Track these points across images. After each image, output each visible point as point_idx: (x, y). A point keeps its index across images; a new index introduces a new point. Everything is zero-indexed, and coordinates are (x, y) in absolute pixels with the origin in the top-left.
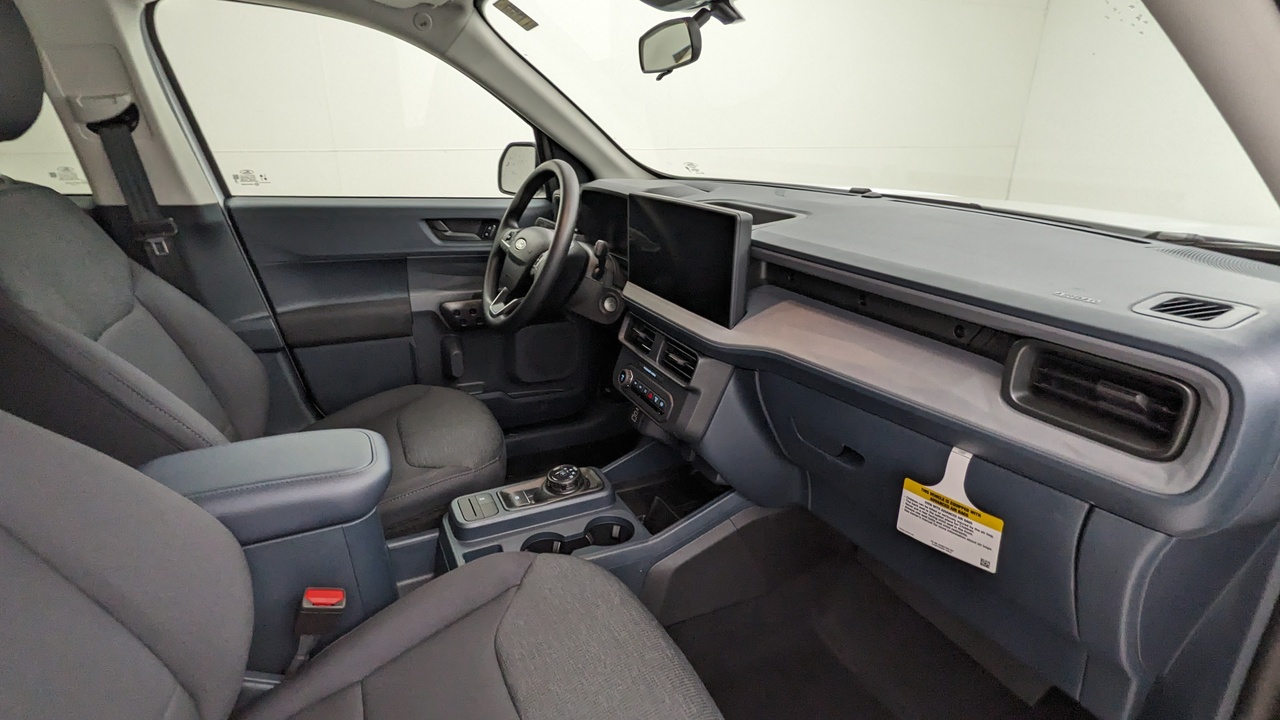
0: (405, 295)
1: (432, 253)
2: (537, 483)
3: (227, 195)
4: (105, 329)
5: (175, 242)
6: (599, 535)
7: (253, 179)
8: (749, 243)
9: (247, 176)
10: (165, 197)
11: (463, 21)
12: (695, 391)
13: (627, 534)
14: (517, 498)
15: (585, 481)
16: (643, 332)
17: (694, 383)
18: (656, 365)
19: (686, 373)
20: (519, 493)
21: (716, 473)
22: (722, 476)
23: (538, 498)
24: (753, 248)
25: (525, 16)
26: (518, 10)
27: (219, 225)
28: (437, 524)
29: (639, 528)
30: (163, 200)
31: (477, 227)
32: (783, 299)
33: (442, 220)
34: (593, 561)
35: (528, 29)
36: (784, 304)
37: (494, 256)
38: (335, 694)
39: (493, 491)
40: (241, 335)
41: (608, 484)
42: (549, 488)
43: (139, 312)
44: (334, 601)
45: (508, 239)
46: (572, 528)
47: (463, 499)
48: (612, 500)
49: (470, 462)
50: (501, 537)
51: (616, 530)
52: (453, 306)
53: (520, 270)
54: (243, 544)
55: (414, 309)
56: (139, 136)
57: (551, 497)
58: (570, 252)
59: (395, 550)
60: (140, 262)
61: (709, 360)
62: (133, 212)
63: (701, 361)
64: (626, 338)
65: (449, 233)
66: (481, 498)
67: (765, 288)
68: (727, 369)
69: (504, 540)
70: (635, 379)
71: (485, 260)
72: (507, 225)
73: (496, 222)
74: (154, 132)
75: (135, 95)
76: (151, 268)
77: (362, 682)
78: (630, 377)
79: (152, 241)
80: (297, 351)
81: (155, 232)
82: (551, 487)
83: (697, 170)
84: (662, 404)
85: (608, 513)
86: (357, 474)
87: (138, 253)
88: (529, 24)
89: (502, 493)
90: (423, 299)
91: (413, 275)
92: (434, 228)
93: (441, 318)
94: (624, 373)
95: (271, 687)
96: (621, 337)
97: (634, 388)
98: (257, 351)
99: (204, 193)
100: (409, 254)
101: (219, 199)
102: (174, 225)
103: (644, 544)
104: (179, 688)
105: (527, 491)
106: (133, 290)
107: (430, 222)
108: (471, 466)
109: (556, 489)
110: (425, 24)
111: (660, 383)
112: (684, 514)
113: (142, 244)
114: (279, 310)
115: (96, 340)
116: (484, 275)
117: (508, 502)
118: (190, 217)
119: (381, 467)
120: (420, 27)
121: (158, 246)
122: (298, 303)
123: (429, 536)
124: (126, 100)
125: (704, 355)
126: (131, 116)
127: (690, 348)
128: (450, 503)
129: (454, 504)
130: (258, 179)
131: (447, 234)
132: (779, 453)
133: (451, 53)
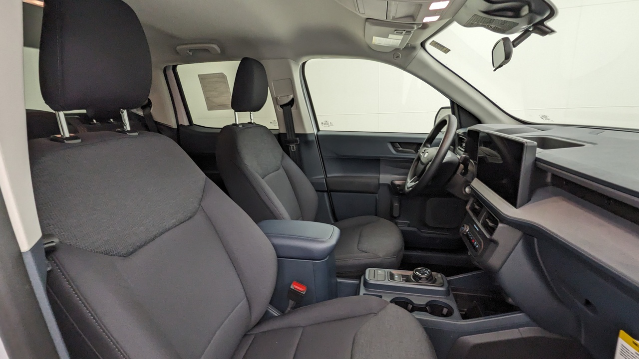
0: (378, 175)
1: (393, 158)
2: (410, 273)
3: (318, 130)
4: (268, 174)
5: (299, 146)
6: (434, 309)
7: (328, 124)
8: (534, 159)
9: (326, 123)
10: (298, 131)
11: (414, 54)
12: (496, 243)
13: (449, 314)
14: (396, 276)
15: (434, 279)
16: (478, 205)
17: (495, 236)
18: (479, 225)
19: (491, 230)
20: (399, 275)
21: (508, 296)
22: (512, 299)
23: (407, 279)
24: (537, 162)
25: (444, 47)
26: (441, 45)
27: (312, 141)
28: (358, 278)
29: (456, 313)
30: (297, 132)
31: (415, 147)
32: (556, 195)
33: (398, 143)
34: (418, 319)
35: (446, 53)
36: (555, 198)
37: (416, 161)
38: (294, 327)
39: (387, 270)
40: (313, 184)
41: (446, 284)
42: (413, 277)
43: (281, 171)
44: (302, 290)
45: (423, 153)
46: (420, 300)
47: (372, 270)
48: (447, 293)
49: (381, 254)
50: (384, 292)
51: (445, 311)
52: (397, 182)
53: (422, 167)
54: (278, 257)
55: (380, 182)
56: (293, 109)
57: (414, 282)
58: (445, 160)
59: (340, 283)
60: (286, 153)
61: (505, 226)
62: (288, 136)
63: (500, 225)
64: (470, 208)
65: (401, 149)
66: (380, 272)
67: (550, 188)
68: (518, 234)
69: (384, 294)
70: (468, 231)
71: (412, 162)
72: (425, 146)
73: (420, 144)
74: (298, 108)
75: (294, 96)
76: (289, 155)
77: (304, 327)
78: (467, 229)
79: (291, 146)
80: (332, 193)
81: (293, 143)
82: (415, 276)
83: (549, 119)
84: (477, 246)
85: (442, 299)
86: (323, 242)
87: (286, 150)
88: (446, 51)
89: (390, 272)
90: (386, 178)
91: (382, 166)
92: (394, 146)
93: (392, 187)
94: (464, 226)
95: (277, 315)
96: (468, 207)
97: (467, 235)
98: (316, 191)
99: (310, 129)
100: (382, 157)
101: (316, 132)
102: (299, 140)
103: (456, 322)
104: (246, 299)
105: (402, 275)
106: (281, 162)
107: (393, 144)
108: (381, 256)
109: (417, 279)
110: (398, 57)
111: (480, 234)
112: (486, 314)
113: (288, 146)
114: (328, 176)
115: (263, 178)
116: (409, 169)
117: (392, 277)
118: (304, 138)
119: (333, 241)
120: (395, 58)
121: (293, 147)
122: (335, 174)
123: (353, 281)
124: (292, 96)
125: (502, 222)
126: (292, 102)
127: (495, 217)
128: (366, 270)
129: (367, 271)
130: (330, 124)
131: (399, 149)
132: (553, 293)
133: (409, 68)
